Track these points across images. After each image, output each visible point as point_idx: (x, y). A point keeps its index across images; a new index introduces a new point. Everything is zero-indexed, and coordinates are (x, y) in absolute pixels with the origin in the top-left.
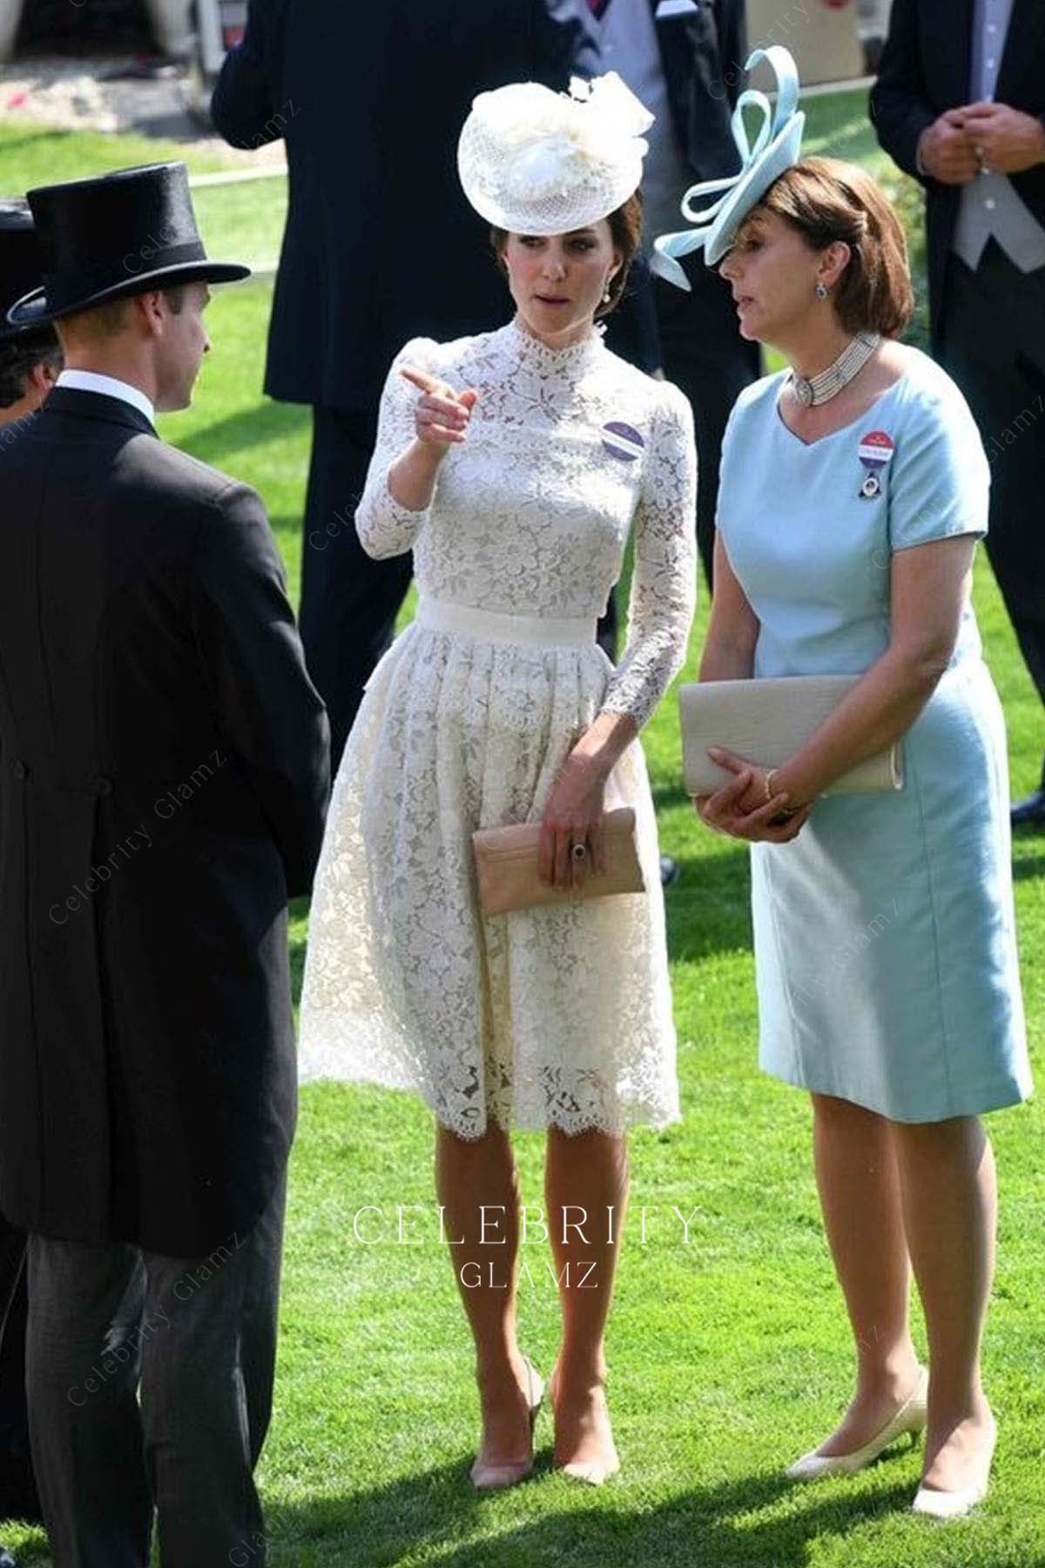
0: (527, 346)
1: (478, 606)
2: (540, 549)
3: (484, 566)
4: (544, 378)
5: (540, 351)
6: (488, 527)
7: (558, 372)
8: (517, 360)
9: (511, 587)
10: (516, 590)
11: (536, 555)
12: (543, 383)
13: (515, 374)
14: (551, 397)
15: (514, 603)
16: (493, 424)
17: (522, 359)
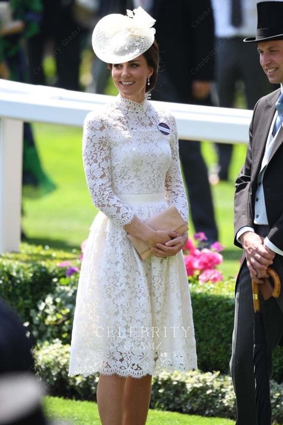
3: (137, 179)
4: (137, 113)
5: (135, 105)
7: (141, 110)
8: (126, 109)
9: (148, 184)
12: (137, 115)
13: (127, 113)
14: (141, 119)
15: (150, 190)
17: (128, 109)
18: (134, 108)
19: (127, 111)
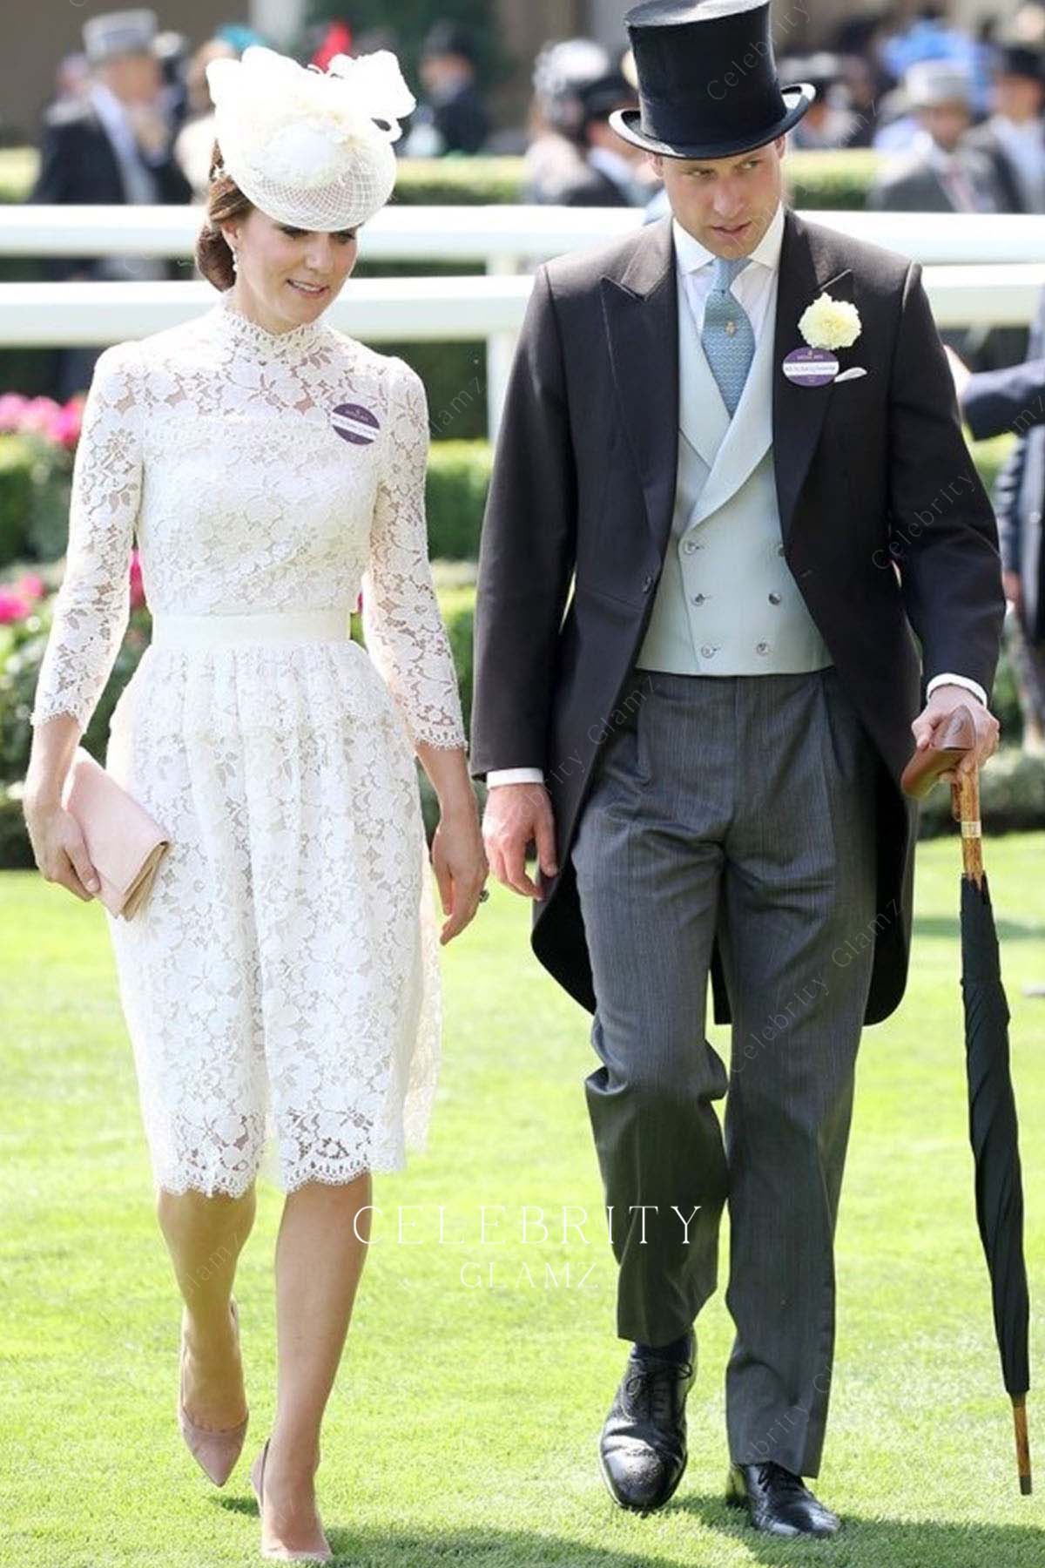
0: (243, 330)
1: (211, 612)
2: (274, 543)
4: (263, 364)
5: (258, 336)
6: (215, 528)
7: (277, 356)
10: (251, 589)
11: (269, 549)
16: (211, 418)
18: (255, 348)
19: (233, 352)
